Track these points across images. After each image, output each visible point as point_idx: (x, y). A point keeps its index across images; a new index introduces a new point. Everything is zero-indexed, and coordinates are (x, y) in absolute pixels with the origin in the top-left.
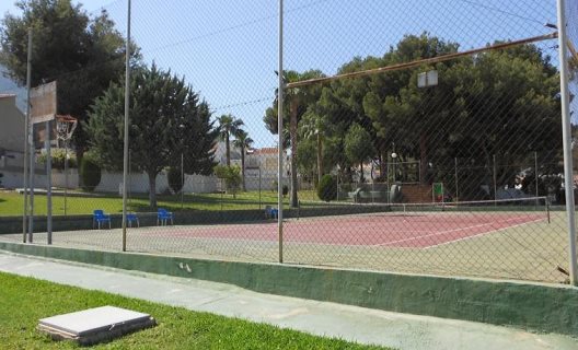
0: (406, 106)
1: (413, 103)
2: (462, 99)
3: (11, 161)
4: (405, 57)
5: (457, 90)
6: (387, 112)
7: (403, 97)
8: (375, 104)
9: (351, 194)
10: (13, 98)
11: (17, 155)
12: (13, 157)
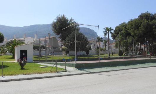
0: (141, 32)
1: (142, 31)
2: (155, 29)
3: (55, 50)
4: (141, 19)
5: (154, 27)
6: (136, 33)
7: (140, 30)
8: (133, 32)
9: (129, 54)
10: (56, 37)
11: (57, 48)
12: (56, 49)
